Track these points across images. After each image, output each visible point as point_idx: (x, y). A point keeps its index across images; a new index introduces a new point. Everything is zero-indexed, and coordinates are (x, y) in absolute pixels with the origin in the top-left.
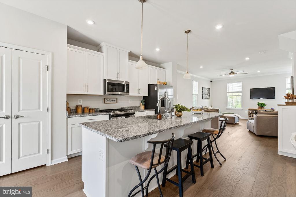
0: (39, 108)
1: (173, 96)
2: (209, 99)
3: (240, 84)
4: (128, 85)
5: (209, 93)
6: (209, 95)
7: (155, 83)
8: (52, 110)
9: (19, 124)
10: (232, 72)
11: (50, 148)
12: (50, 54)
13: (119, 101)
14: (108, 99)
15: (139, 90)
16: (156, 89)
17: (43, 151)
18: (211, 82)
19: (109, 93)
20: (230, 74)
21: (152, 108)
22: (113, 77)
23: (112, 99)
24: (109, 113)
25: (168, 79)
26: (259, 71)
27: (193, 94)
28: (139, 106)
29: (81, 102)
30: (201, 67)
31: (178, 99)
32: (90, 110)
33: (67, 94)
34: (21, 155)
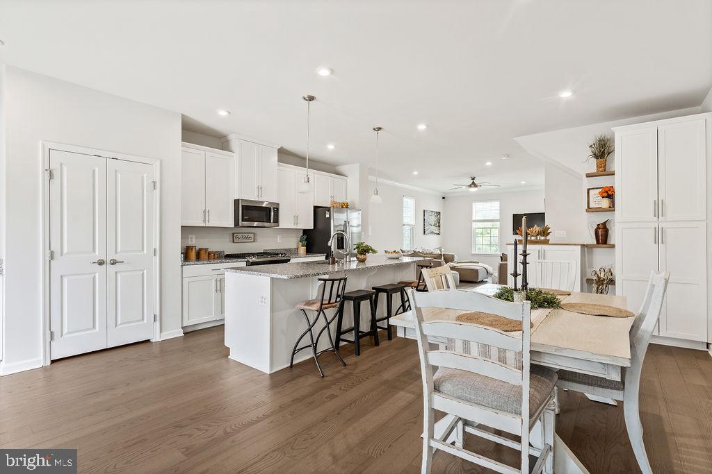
0: (143, 249)
1: (360, 227)
2: (439, 234)
3: (496, 205)
4: (278, 209)
5: (439, 223)
6: (439, 226)
7: (328, 205)
8: (161, 252)
9: (116, 273)
10: (473, 183)
11: (158, 314)
12: (158, 163)
13: (258, 238)
14: (240, 235)
15: (296, 218)
16: (328, 216)
17: (148, 317)
18: (444, 198)
19: (246, 224)
20: (470, 186)
21: (320, 252)
22: (251, 196)
23: (246, 235)
24: (246, 260)
25: (352, 196)
26: (523, 182)
27: (404, 225)
28: (295, 247)
29: (194, 240)
30: (416, 173)
31: (370, 234)
32: (209, 253)
33: (182, 227)
34: (119, 322)
